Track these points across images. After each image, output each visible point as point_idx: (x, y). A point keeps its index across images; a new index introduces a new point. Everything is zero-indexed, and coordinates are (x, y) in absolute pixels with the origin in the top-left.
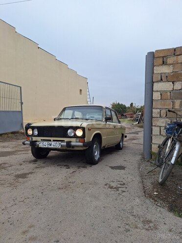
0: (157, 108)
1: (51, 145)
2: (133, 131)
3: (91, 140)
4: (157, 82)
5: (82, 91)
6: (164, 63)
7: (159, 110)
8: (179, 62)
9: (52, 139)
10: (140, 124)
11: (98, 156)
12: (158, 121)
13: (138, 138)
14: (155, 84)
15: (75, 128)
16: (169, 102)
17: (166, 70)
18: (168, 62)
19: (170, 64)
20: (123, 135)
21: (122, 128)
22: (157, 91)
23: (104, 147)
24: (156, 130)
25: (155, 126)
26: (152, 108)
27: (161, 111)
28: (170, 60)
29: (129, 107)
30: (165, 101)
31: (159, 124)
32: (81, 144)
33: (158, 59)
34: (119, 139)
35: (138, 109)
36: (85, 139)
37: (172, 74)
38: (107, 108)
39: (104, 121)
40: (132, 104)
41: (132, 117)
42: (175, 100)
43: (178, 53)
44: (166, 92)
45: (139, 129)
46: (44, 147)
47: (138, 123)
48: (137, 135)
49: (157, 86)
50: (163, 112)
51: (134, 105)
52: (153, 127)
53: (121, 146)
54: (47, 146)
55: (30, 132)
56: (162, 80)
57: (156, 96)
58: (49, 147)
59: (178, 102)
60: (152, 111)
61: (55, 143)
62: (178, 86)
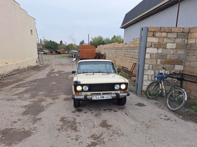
0: (147, 64)
4: (149, 47)
6: (154, 36)
7: (148, 65)
8: (162, 36)
12: (147, 71)
14: (148, 49)
15: (120, 84)
16: (155, 60)
17: (155, 40)
18: (156, 36)
19: (157, 37)
22: (148, 53)
24: (145, 77)
25: (145, 75)
26: (144, 63)
27: (150, 66)
28: (158, 34)
29: (59, 44)
30: (153, 59)
31: (148, 73)
33: (151, 32)
37: (158, 43)
41: (64, 53)
42: (158, 59)
43: (162, 31)
44: (153, 54)
46: (98, 99)
47: (76, 60)
49: (149, 50)
50: (151, 66)
52: (144, 75)
55: (79, 88)
56: (151, 46)
57: (148, 56)
58: (102, 99)
59: (159, 61)
60: (144, 65)
61: (107, 95)
62: (160, 51)
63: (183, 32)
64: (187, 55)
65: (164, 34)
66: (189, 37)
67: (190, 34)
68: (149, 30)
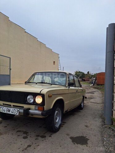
1: (9, 111)
2: (90, 91)
3: (52, 107)
5: (55, 62)
10: (94, 86)
11: (60, 122)
13: (94, 97)
15: (35, 95)
20: (84, 97)
21: (83, 91)
23: (66, 111)
29: (86, 74)
32: (40, 112)
34: (81, 101)
35: (92, 76)
36: (45, 107)
38: (70, 74)
39: (67, 86)
40: (88, 72)
41: (89, 81)
45: (94, 90)
46: (4, 112)
47: (93, 85)
48: (93, 95)
51: (90, 73)
53: (82, 106)
54: (5, 112)
58: (8, 113)
61: (14, 109)
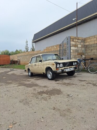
4: (72, 46)
6: (73, 41)
9: (68, 67)
16: (74, 53)
17: (73, 43)
27: (73, 56)
37: (75, 45)
44: (74, 50)
46: (68, 71)
49: (72, 48)
57: (72, 51)
59: (76, 53)
60: (71, 56)
62: (76, 48)
63: (83, 40)
64: (86, 50)
65: (77, 40)
66: (85, 42)
67: (85, 41)
68: (71, 38)
